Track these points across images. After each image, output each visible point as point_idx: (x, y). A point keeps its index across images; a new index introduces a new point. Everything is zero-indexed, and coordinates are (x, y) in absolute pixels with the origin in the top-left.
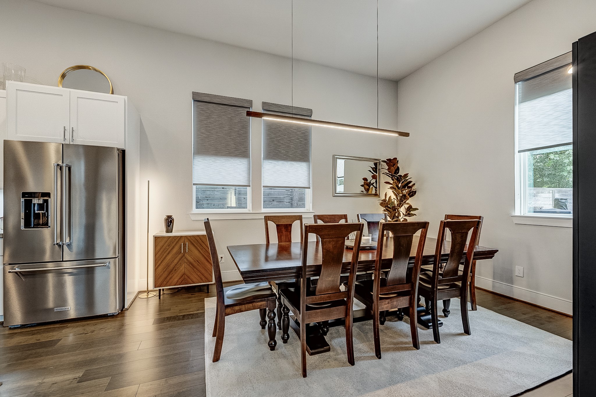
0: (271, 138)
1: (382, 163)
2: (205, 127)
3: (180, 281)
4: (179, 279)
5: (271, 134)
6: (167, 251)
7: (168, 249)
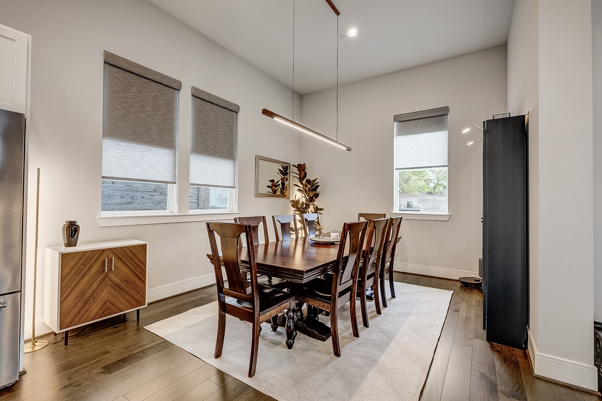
0: (200, 130)
1: (292, 167)
2: (120, 102)
3: (101, 312)
4: (100, 310)
5: (200, 125)
6: (81, 272)
7: (82, 270)
